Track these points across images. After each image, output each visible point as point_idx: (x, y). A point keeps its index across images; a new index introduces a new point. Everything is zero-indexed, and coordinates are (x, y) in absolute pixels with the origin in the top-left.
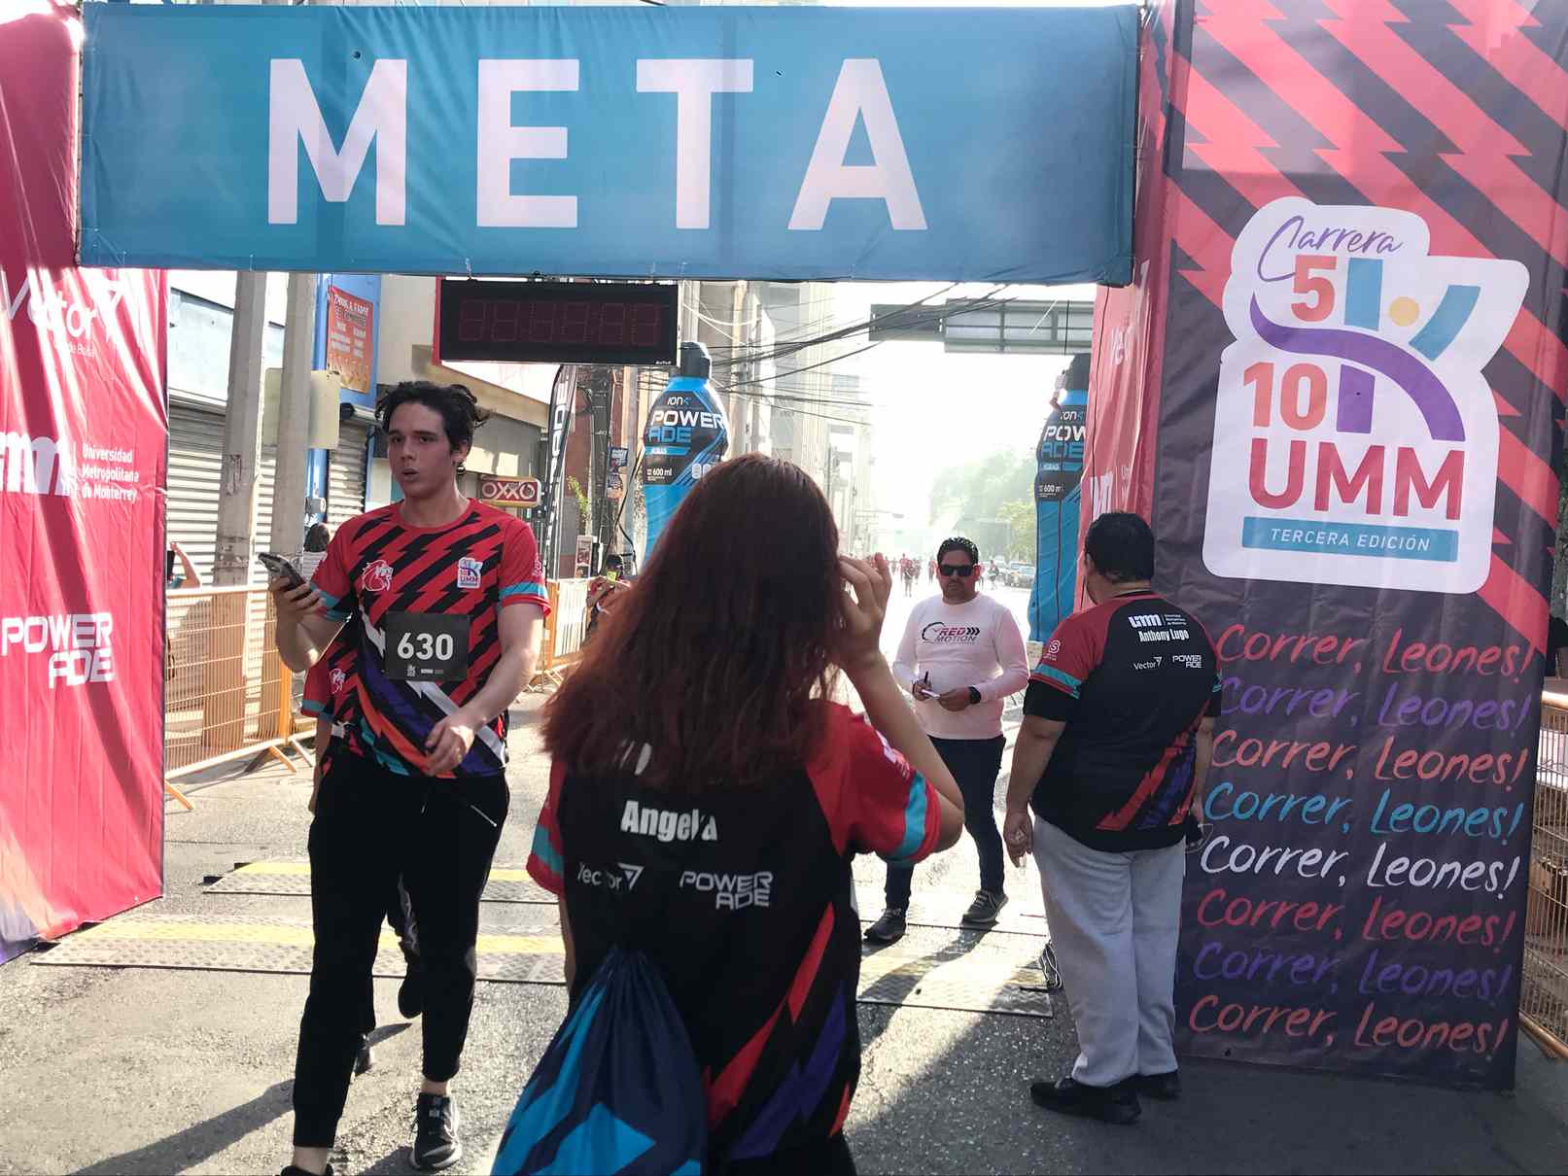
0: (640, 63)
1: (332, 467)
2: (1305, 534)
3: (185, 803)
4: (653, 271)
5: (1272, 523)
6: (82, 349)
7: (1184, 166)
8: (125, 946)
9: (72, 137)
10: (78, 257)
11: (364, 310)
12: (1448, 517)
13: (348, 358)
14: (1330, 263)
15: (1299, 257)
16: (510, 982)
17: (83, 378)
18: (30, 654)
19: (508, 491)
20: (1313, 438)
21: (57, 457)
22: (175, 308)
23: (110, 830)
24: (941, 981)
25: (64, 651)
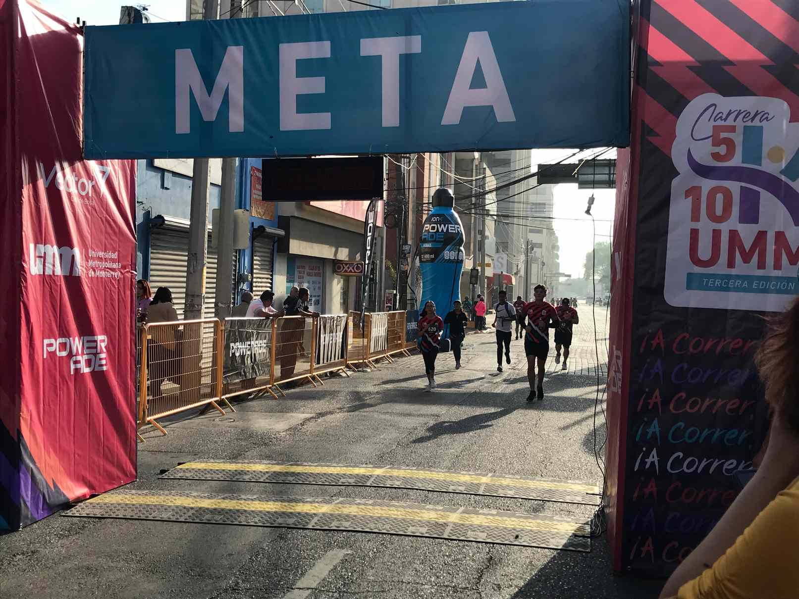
0: (361, 40)
1: (255, 258)
2: (722, 283)
3: (162, 431)
4: (370, 150)
5: (703, 276)
6: (87, 202)
8: (109, 507)
9: (79, 94)
10: (84, 155)
13: (262, 203)
15: (714, 126)
16: (298, 528)
17: (88, 216)
18: (62, 357)
19: (348, 268)
20: (725, 228)
21: (73, 257)
22: (169, 180)
23: (107, 447)
24: (531, 530)
25: (79, 355)
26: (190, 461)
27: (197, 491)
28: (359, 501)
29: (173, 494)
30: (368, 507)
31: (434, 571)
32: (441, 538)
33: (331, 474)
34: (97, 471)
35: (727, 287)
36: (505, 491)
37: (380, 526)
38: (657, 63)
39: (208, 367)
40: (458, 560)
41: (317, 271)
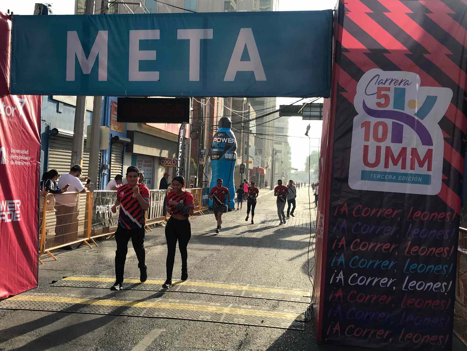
0: (179, 31)
1: (112, 155)
2: (381, 175)
3: (54, 258)
4: (182, 94)
5: (370, 172)
6: (11, 120)
8: (20, 303)
9: (8, 55)
10: (10, 92)
12: (428, 170)
14: (388, 89)
15: (378, 87)
16: (134, 316)
17: (12, 128)
19: (168, 162)
20: (383, 145)
21: (1, 152)
22: (61, 108)
23: (20, 267)
24: (271, 318)
25: (4, 211)
26: (70, 276)
27: (74, 293)
28: (170, 300)
29: (59, 295)
30: (176, 304)
31: (214, 341)
32: (219, 322)
33: (155, 284)
34: (13, 282)
35: (384, 179)
36: (256, 295)
37: (183, 315)
38: (346, 50)
39: (83, 220)
40: (228, 335)
41: (150, 164)
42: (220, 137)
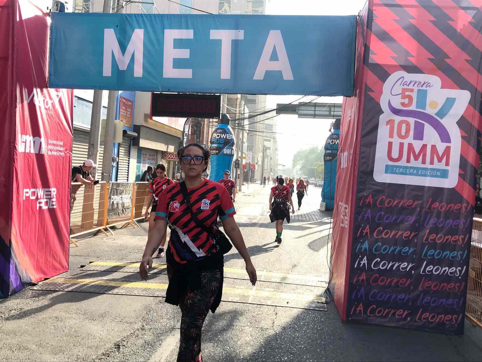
0: (211, 30)
1: (120, 148)
2: (403, 170)
3: (76, 245)
4: (214, 91)
5: (394, 166)
6: (49, 112)
7: (369, 62)
8: (58, 285)
9: (47, 51)
10: (48, 85)
11: (130, 103)
12: (446, 165)
13: (125, 117)
14: (412, 90)
15: (403, 89)
17: (49, 120)
18: (33, 200)
19: (171, 156)
20: (406, 142)
21: (41, 143)
22: (76, 102)
23: (55, 251)
24: (294, 300)
25: (41, 199)
26: (96, 261)
31: (248, 320)
32: (248, 303)
34: (48, 265)
35: (406, 173)
36: (275, 279)
40: (259, 314)
41: (153, 157)
42: (219, 133)
